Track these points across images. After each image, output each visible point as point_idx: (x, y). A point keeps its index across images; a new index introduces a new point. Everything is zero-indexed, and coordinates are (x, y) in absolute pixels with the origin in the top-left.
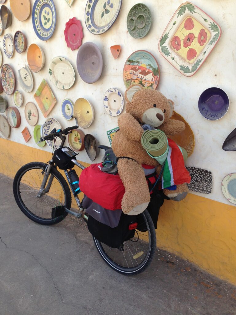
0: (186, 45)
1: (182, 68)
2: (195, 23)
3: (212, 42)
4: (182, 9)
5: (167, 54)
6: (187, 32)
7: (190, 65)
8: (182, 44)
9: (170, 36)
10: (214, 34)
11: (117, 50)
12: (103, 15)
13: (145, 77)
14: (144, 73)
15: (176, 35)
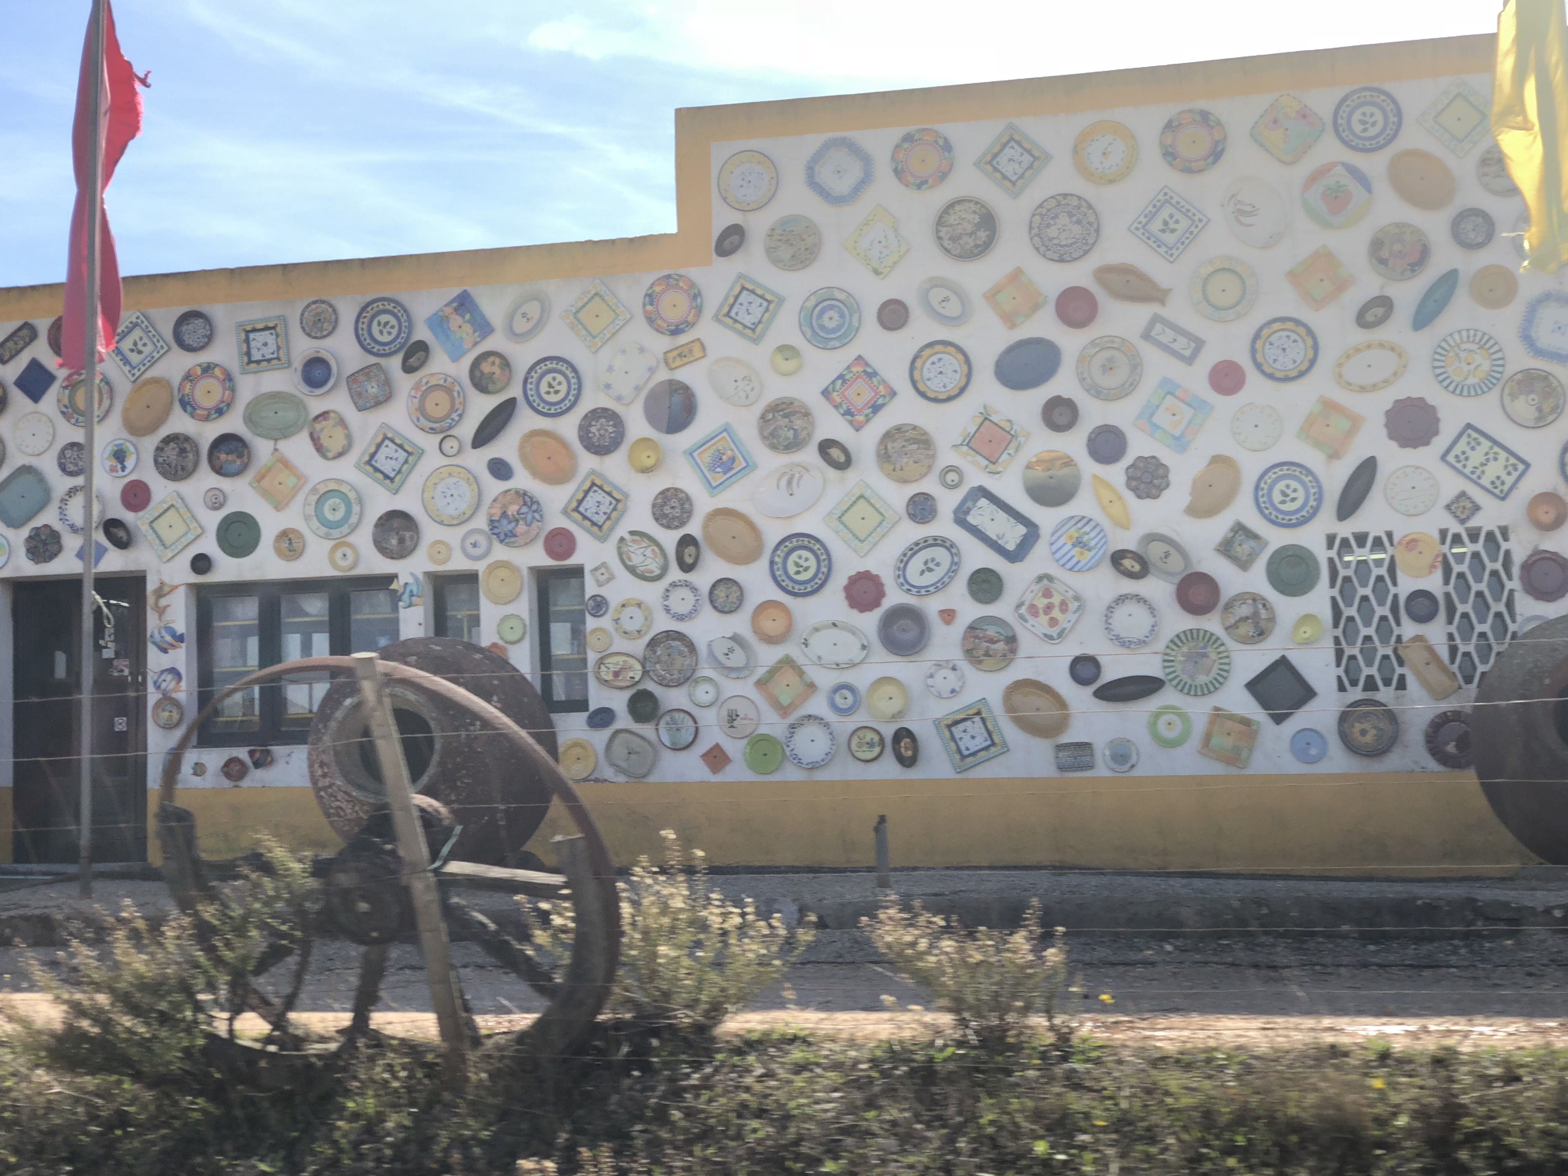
0: (1046, 613)
1: (1046, 635)
2: (1054, 593)
3: (1075, 612)
4: (1040, 579)
5: (1026, 621)
6: (1046, 601)
7: (1054, 632)
8: (1041, 611)
9: (1027, 603)
10: (1077, 604)
11: (948, 615)
12: (922, 572)
13: (993, 646)
14: (992, 641)
15: (1035, 603)
